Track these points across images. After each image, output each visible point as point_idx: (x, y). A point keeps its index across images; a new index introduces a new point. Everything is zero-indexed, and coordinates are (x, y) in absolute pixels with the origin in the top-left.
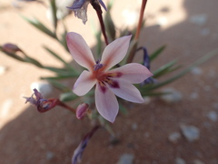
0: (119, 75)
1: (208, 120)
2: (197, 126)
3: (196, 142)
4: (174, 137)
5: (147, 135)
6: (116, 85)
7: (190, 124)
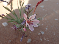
0: (33, 22)
1: (46, 30)
2: (44, 31)
3: (44, 35)
4: (39, 34)
5: (33, 34)
6: (32, 24)
7: (42, 31)
